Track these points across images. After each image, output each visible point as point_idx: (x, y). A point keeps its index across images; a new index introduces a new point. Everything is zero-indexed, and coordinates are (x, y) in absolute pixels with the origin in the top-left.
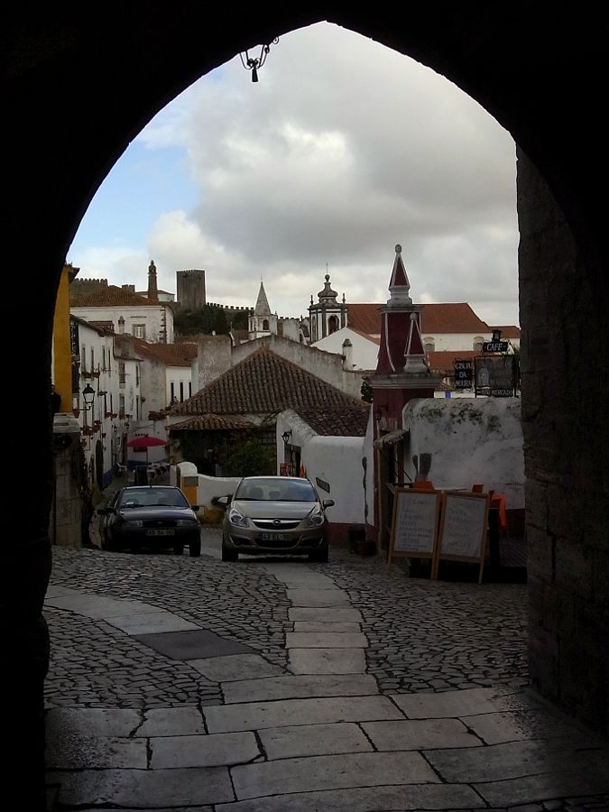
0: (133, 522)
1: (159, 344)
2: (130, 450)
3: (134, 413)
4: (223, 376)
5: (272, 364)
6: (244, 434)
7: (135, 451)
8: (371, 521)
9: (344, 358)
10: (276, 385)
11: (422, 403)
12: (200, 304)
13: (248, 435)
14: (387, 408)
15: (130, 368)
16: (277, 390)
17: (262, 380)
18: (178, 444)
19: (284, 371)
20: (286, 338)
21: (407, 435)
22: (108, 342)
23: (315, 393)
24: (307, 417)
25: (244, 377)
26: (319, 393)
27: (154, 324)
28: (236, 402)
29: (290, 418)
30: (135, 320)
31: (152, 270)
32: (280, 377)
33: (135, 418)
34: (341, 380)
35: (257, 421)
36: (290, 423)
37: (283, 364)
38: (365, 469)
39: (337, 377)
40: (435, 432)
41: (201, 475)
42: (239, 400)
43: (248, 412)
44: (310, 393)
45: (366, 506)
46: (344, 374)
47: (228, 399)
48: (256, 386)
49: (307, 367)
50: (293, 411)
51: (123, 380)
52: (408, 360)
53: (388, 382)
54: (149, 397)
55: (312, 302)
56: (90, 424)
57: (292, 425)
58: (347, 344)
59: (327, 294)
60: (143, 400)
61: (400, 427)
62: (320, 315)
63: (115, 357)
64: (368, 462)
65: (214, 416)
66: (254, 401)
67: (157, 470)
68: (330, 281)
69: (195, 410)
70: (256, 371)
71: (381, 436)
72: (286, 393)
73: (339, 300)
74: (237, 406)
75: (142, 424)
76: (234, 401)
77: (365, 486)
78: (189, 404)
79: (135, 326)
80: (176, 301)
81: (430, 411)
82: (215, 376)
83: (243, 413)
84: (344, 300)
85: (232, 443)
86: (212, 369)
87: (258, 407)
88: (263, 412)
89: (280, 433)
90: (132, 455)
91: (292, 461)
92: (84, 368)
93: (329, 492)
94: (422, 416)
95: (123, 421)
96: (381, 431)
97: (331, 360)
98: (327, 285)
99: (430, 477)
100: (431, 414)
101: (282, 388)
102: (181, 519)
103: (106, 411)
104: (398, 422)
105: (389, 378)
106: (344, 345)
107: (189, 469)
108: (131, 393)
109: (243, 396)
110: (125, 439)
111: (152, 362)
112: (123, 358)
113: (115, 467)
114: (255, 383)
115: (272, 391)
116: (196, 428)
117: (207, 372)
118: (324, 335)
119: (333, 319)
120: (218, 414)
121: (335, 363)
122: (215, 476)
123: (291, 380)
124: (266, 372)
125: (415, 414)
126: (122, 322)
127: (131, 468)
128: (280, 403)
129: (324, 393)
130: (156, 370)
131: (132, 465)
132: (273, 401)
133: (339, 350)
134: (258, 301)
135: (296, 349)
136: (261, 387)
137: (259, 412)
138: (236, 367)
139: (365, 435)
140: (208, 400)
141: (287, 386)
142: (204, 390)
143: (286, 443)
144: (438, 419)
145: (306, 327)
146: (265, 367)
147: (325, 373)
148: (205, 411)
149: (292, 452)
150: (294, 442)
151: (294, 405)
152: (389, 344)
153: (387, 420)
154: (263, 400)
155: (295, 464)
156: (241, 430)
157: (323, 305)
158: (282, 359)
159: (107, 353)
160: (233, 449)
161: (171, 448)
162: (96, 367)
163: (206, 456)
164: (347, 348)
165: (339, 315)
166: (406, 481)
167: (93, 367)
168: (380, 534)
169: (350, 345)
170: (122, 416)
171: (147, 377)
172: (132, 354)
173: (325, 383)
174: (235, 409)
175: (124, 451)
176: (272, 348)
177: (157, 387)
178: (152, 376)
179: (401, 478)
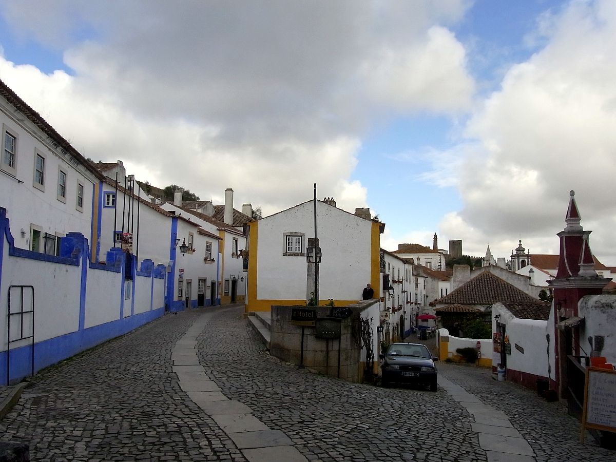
0: (393, 366)
1: (437, 271)
2: (420, 320)
3: (422, 303)
4: (464, 285)
5: (491, 279)
6: (475, 315)
7: (422, 321)
8: (553, 376)
9: (530, 278)
10: (493, 290)
11: (595, 298)
12: (460, 256)
13: (477, 316)
14: (565, 301)
15: (421, 280)
16: (493, 293)
17: (485, 288)
18: (440, 319)
19: (497, 283)
20: (498, 267)
21: (583, 321)
22: (409, 267)
23: (514, 295)
24: (509, 307)
25: (476, 285)
26: (516, 296)
27: (436, 262)
28: (472, 299)
29: (499, 307)
30: (426, 259)
31: (435, 237)
32: (495, 286)
33: (423, 305)
34: (528, 290)
35: (482, 309)
36: (499, 310)
37: (497, 279)
38: (548, 341)
39: (526, 288)
40: (607, 320)
41: (450, 336)
42: (473, 297)
43: (478, 304)
44: (511, 295)
45: (550, 367)
46: (530, 286)
47: (467, 297)
48: (482, 291)
49: (510, 282)
50: (501, 303)
51: (417, 286)
52: (582, 268)
53: (567, 283)
54: (430, 295)
55: (513, 253)
56: (396, 306)
57: (500, 311)
58: (531, 271)
59: (520, 249)
60: (427, 297)
61: (576, 315)
62: (516, 259)
63: (413, 275)
64: (550, 338)
65: (459, 305)
66: (480, 298)
67: (432, 331)
68: (521, 243)
69: (449, 301)
70: (482, 283)
71: (560, 321)
72: (498, 295)
73: (526, 252)
74: (472, 301)
75: (426, 308)
76: (470, 297)
77: (548, 353)
78: (447, 298)
79: (427, 262)
80: (449, 254)
81: (602, 304)
82: (461, 285)
83: (475, 304)
84: (529, 252)
85: (468, 320)
86: (460, 282)
87: (483, 301)
88: (486, 304)
89: (493, 316)
90: (420, 323)
91: (500, 332)
92: (393, 278)
93: (523, 353)
94: (596, 307)
95: (417, 306)
96: (560, 317)
97: (522, 279)
98: (520, 245)
99: (604, 353)
100: (603, 307)
101: (496, 292)
102: (425, 366)
103: (407, 300)
104: (574, 311)
105: (568, 280)
106: (530, 272)
107: (444, 332)
108: (421, 293)
109: (475, 295)
110: (417, 315)
111: (431, 278)
112: (417, 276)
113: (412, 328)
114: (481, 288)
115: (491, 293)
116: (449, 311)
117: (457, 283)
118: (519, 269)
119: (523, 262)
120: (461, 304)
121: (525, 281)
122: (459, 337)
123: (501, 288)
124: (488, 283)
125: (590, 306)
126: (418, 259)
127: (419, 329)
128: (495, 300)
129: (519, 296)
130: (434, 282)
131: (420, 327)
132: (491, 298)
133: (527, 274)
134: (487, 254)
135: (504, 273)
136: (484, 291)
137: (483, 304)
138: (471, 280)
139: (547, 319)
140: (456, 297)
141: (499, 291)
142: (454, 291)
143: (497, 321)
144: (610, 310)
145: (509, 265)
146: (487, 281)
147: (519, 285)
148: (454, 302)
149: (500, 327)
150: (502, 321)
151: (502, 300)
152: (567, 258)
153: (566, 310)
154: (486, 298)
155: (502, 334)
156: (474, 313)
157: (518, 255)
158: (496, 277)
159: (408, 273)
160: (468, 323)
161: (437, 320)
162: (401, 278)
163: (455, 326)
164: (531, 273)
165: (526, 260)
166: (582, 354)
167: (399, 278)
168: (560, 387)
169: (533, 272)
170: (416, 304)
171: (429, 286)
172: (422, 273)
173: (520, 290)
174: (471, 302)
175: (417, 321)
176: (491, 271)
177: (434, 290)
178: (432, 285)
179: (577, 352)
